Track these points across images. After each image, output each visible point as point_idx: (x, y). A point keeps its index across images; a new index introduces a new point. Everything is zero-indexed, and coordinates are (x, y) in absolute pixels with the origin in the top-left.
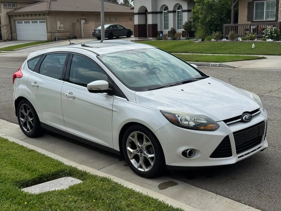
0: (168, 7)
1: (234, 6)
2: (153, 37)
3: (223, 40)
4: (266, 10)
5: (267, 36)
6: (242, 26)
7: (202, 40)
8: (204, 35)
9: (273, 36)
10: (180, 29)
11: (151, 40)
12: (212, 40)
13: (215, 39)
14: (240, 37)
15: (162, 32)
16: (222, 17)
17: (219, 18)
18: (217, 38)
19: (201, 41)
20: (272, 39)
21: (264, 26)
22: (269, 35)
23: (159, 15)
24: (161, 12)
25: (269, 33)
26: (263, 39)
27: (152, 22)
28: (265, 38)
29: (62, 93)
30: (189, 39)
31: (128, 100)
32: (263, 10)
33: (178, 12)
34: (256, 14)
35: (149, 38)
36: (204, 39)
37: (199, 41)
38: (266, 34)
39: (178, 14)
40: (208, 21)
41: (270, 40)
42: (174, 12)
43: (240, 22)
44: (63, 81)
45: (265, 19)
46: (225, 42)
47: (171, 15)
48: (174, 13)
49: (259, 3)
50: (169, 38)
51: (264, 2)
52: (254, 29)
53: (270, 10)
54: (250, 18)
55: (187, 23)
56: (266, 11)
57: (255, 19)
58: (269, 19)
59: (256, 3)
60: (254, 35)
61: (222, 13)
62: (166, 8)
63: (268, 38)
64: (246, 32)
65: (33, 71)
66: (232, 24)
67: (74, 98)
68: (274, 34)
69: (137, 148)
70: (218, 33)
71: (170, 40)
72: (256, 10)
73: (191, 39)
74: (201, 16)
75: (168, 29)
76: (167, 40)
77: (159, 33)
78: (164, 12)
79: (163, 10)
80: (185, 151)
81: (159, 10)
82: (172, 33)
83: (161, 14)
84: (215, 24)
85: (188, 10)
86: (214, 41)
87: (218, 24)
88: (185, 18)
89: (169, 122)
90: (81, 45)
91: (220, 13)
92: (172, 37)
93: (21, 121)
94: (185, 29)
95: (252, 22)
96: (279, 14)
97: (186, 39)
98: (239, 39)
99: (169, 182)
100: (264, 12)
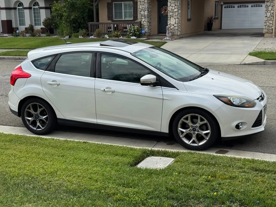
0: (23, 3)
1: (95, 6)
2: (8, 33)
3: (91, 37)
4: (124, 10)
5: (131, 34)
6: (106, 25)
7: (70, 37)
8: (70, 32)
9: (136, 34)
10: (38, 25)
11: (7, 36)
12: (80, 37)
13: (82, 36)
14: (106, 35)
15: (18, 29)
16: (84, 16)
17: (82, 16)
18: (84, 35)
19: (68, 38)
20: (135, 37)
21: (124, 25)
22: (133, 33)
23: (13, 11)
24: (15, 9)
25: (133, 31)
26: (127, 36)
27: (7, 18)
28: (129, 35)
29: (96, 89)
30: (49, 36)
31: (178, 90)
32: (121, 11)
33: (34, 9)
34: (115, 14)
35: (3, 35)
36: (71, 35)
37: (66, 38)
38: (130, 32)
39: (34, 10)
40: (72, 19)
41: (134, 38)
42: (30, 8)
43: (101, 21)
44: (94, 78)
45: (124, 19)
46: (93, 39)
47: (27, 12)
48: (30, 10)
49: (118, 3)
50: (27, 35)
51: (122, 3)
52: (115, 27)
53: (128, 11)
54: (110, 17)
55: (46, 20)
56: (124, 12)
57: (115, 18)
58: (127, 19)
59: (115, 4)
60: (119, 33)
61: (84, 12)
62: (21, 4)
63: (132, 36)
64: (109, 30)
65: (46, 70)
66: (95, 23)
67: (113, 92)
68: (137, 32)
69: (190, 127)
70: (85, 30)
71: (29, 37)
72: (115, 10)
73: (52, 36)
74: (66, 14)
75: (25, 25)
76: (26, 36)
77: (16, 29)
78: (18, 8)
79: (17, 6)
80: (238, 124)
81: (12, 6)
82: (31, 30)
83: (15, 10)
84: (78, 22)
85: (45, 7)
86: (82, 38)
87: (81, 22)
88: (43, 15)
89: (224, 103)
90: (100, 44)
91: (82, 12)
92: (31, 33)
93: (26, 120)
94: (45, 26)
95: (112, 21)
96: (138, 14)
97: (47, 36)
98: (105, 36)
99: (220, 150)
100: (122, 12)
